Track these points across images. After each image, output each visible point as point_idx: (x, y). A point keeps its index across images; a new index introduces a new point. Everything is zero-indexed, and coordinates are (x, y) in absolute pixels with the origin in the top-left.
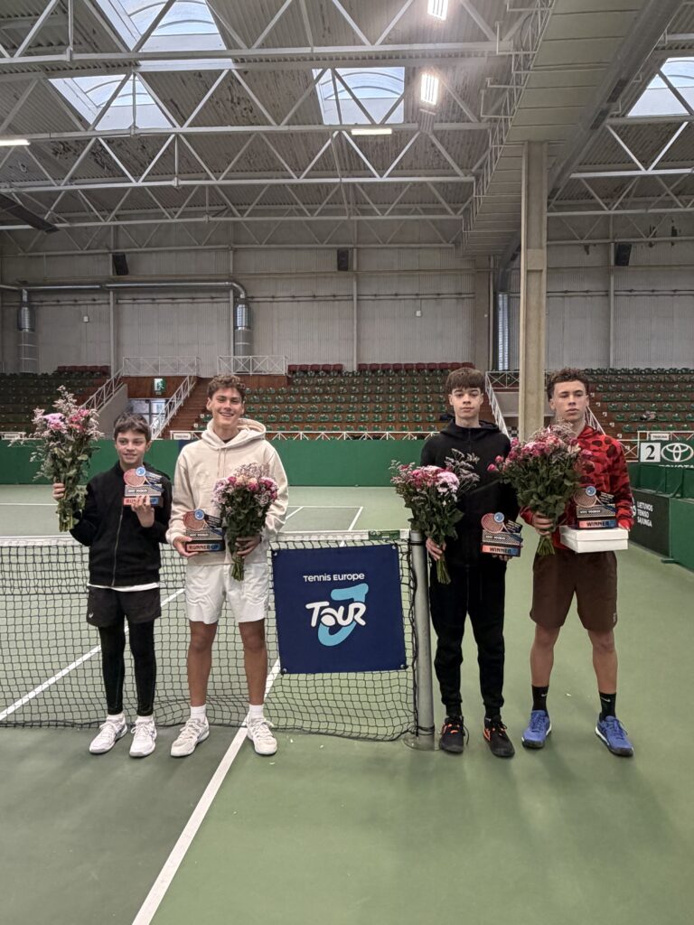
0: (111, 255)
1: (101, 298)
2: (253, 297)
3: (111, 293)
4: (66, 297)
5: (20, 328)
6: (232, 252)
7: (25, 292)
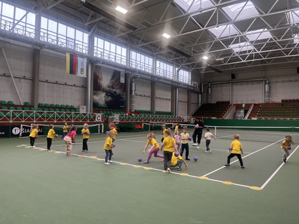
0: (231, 75)
1: (228, 85)
2: (270, 82)
3: (231, 84)
4: (219, 85)
5: (208, 93)
6: (264, 71)
7: (210, 85)
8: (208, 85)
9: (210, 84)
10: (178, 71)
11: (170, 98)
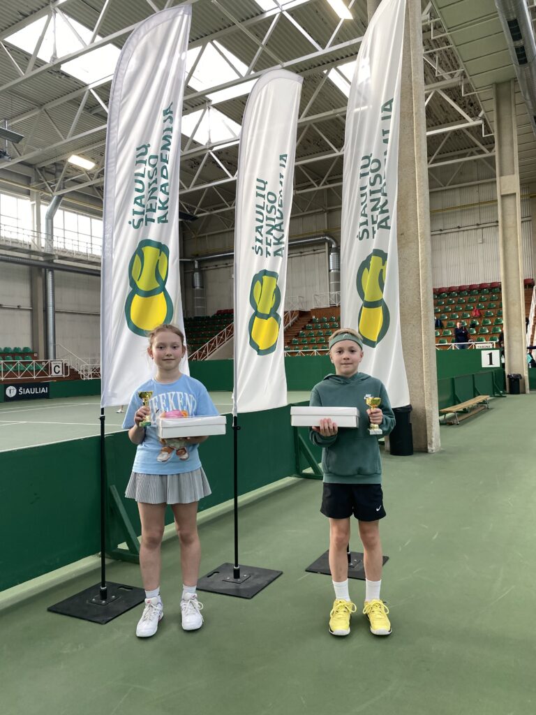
4: (221, 262)
5: (194, 286)
6: (326, 214)
7: (196, 262)
8: (193, 262)
9: (200, 262)
10: (50, 217)
11: (26, 303)
